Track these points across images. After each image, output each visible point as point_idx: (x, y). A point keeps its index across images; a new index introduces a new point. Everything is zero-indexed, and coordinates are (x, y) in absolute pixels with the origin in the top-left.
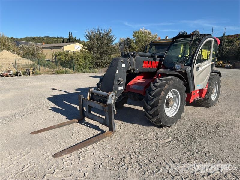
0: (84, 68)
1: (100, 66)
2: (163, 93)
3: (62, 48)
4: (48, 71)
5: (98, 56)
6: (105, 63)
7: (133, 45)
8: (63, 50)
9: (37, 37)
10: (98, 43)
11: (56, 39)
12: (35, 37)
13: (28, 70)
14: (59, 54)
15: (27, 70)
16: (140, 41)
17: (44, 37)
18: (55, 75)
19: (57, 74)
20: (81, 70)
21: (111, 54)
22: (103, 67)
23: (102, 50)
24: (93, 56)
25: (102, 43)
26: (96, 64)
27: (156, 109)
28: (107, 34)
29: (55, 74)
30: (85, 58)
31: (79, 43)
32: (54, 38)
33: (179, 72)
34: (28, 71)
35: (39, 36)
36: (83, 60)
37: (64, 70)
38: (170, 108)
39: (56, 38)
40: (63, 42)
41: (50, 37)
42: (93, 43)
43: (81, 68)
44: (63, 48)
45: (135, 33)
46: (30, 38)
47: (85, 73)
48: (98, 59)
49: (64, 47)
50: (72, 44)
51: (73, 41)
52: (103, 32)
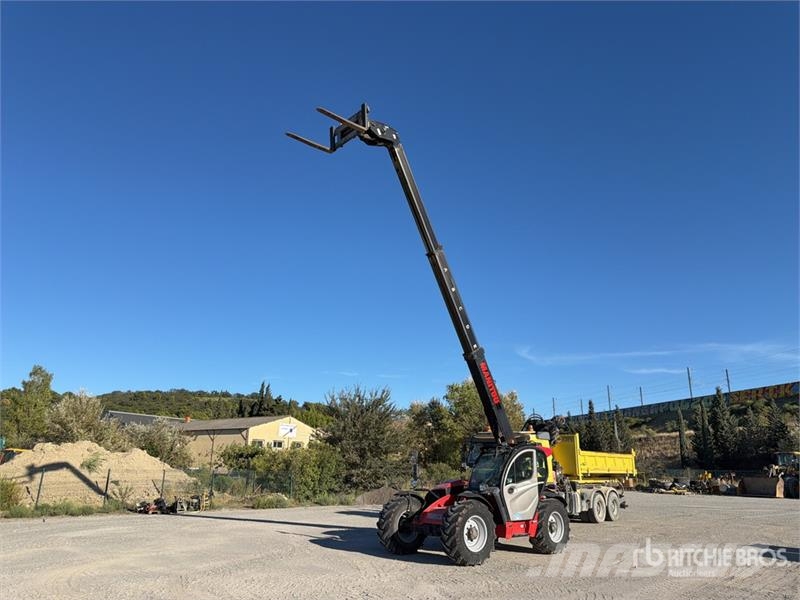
0: (315, 493)
1: (355, 485)
2: (460, 519)
3: (244, 433)
4: (231, 502)
5: (355, 457)
6: (370, 477)
7: (448, 423)
8: (246, 439)
9: (149, 392)
10: (354, 425)
11: (206, 399)
12: (140, 392)
13: (197, 498)
14: (237, 451)
15: (192, 498)
16: (466, 411)
17: (171, 393)
18: (253, 510)
19: (258, 508)
20: (308, 498)
21: (386, 453)
22: (365, 488)
23: (365, 444)
24: (342, 459)
25: (365, 426)
26: (347, 480)
27: (452, 538)
28: (378, 403)
29: (253, 508)
30: (321, 465)
31: (292, 418)
32: (201, 394)
33: (483, 495)
34: (195, 501)
35: (153, 390)
36: (316, 469)
37: (271, 497)
38: (475, 541)
39: (208, 395)
40: (241, 413)
41: (191, 393)
42: (342, 424)
43: (308, 493)
44: (247, 434)
45: (452, 389)
46: (124, 395)
47: (321, 505)
48: (354, 465)
49: (251, 429)
50: (274, 420)
51: (271, 409)
52: (368, 396)
